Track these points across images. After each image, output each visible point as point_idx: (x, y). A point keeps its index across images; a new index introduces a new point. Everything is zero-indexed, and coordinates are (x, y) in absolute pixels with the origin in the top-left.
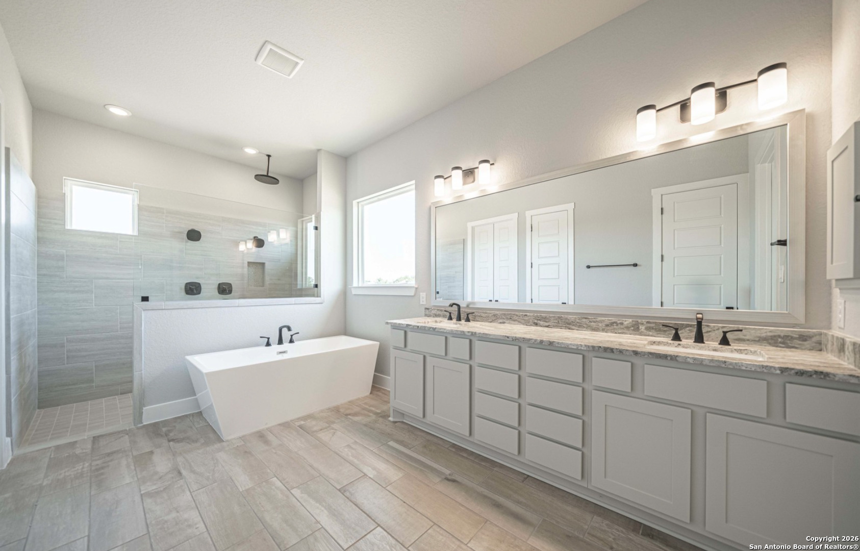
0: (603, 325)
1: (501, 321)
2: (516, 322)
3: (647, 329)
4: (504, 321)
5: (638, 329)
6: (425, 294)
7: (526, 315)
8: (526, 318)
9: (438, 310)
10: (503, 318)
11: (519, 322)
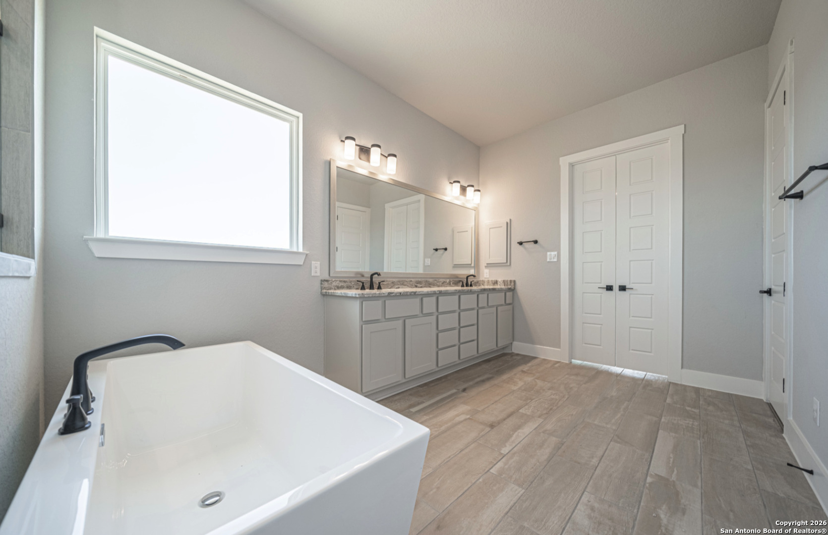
0: (441, 283)
1: (397, 286)
2: (406, 286)
3: (453, 283)
4: (399, 286)
5: (450, 284)
6: (319, 263)
7: (411, 281)
8: (411, 283)
9: (340, 281)
10: (399, 285)
11: (408, 286)
